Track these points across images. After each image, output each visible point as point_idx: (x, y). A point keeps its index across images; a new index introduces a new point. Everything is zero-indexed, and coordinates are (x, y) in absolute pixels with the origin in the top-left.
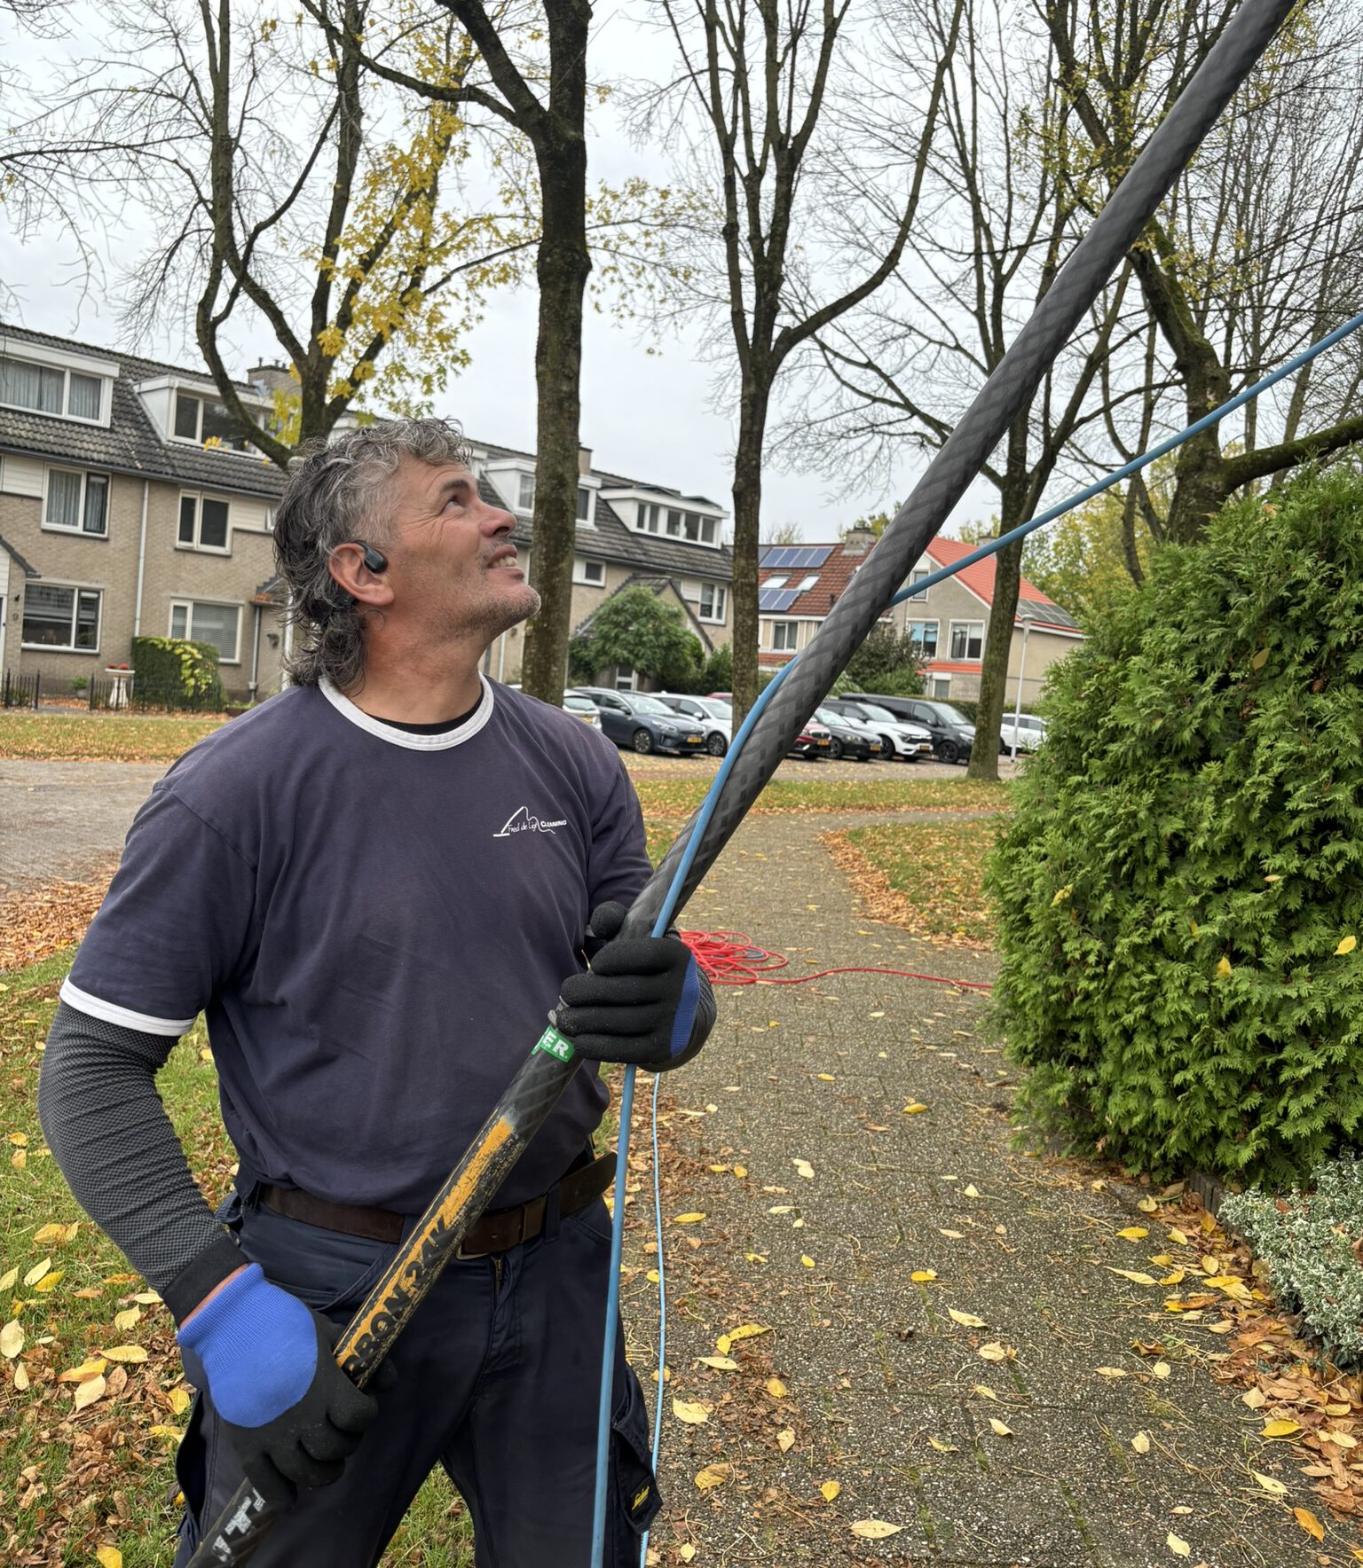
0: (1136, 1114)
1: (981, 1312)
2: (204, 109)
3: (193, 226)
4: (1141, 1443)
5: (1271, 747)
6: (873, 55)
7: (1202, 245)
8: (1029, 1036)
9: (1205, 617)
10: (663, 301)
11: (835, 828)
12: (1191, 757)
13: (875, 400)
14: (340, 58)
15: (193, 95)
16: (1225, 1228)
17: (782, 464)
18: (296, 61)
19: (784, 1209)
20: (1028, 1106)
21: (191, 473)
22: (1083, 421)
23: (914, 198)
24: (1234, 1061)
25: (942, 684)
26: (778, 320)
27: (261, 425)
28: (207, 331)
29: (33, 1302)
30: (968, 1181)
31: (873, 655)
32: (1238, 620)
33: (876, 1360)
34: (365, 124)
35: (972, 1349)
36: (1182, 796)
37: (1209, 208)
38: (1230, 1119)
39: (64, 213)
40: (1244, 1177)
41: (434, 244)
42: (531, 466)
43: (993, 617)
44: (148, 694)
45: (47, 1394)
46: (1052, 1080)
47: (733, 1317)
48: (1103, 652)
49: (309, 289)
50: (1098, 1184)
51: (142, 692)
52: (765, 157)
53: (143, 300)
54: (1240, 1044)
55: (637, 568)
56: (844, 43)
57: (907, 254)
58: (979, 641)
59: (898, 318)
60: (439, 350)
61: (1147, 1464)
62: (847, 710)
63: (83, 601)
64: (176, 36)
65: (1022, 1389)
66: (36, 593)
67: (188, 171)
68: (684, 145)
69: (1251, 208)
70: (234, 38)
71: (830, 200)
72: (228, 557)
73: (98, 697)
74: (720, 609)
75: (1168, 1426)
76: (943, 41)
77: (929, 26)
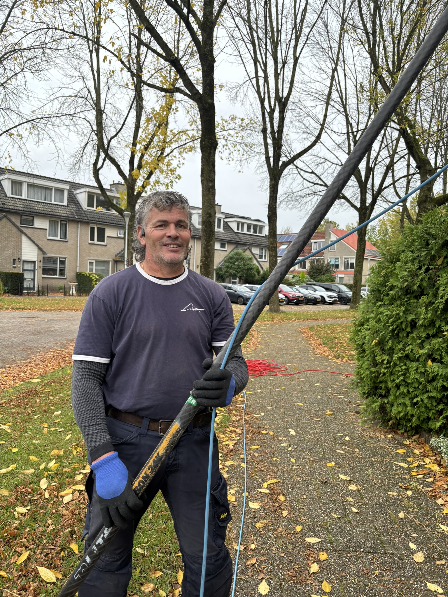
0: (401, 412)
1: (349, 475)
2: (93, 101)
3: (91, 139)
4: (401, 515)
5: (444, 290)
6: (311, 69)
7: (426, 126)
8: (366, 388)
9: (421, 248)
10: (243, 155)
11: (304, 326)
12: (417, 295)
13: (315, 184)
14: (135, 81)
15: (89, 97)
16: (432, 449)
17: (284, 207)
18: (122, 83)
19: (286, 445)
20: (366, 411)
21: (93, 219)
22: (385, 188)
23: (325, 116)
24: (434, 394)
25: (341, 278)
26: (281, 159)
27: (115, 202)
28: (96, 172)
29: (50, 473)
30: (346, 435)
31: (317, 269)
32: (432, 249)
33: (315, 490)
34: (144, 103)
35: (346, 486)
36: (414, 307)
37: (428, 113)
38: (433, 413)
39: (50, 137)
40: (438, 432)
41: (168, 140)
42: (200, 212)
43: (357, 255)
44: (82, 290)
45: (55, 500)
46: (374, 402)
47: (268, 477)
48: (388, 261)
49: (128, 157)
50: (390, 436)
51: (80, 290)
52: (275, 105)
53: (76, 164)
54: (436, 388)
55: (237, 244)
56: (301, 65)
57: (324, 136)
58: (353, 263)
59: (322, 156)
60: (170, 175)
61: (403, 522)
62: (309, 288)
63: (61, 261)
64: (83, 78)
65: (362, 498)
66: (46, 260)
67: (88, 122)
68: (248, 103)
69: (443, 112)
70: (102, 78)
71: (297, 118)
72: (106, 246)
73: (66, 291)
74: (265, 256)
75: (411, 510)
76: (334, 62)
77: (329, 57)
